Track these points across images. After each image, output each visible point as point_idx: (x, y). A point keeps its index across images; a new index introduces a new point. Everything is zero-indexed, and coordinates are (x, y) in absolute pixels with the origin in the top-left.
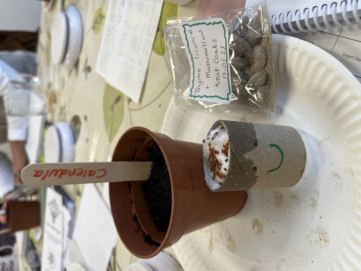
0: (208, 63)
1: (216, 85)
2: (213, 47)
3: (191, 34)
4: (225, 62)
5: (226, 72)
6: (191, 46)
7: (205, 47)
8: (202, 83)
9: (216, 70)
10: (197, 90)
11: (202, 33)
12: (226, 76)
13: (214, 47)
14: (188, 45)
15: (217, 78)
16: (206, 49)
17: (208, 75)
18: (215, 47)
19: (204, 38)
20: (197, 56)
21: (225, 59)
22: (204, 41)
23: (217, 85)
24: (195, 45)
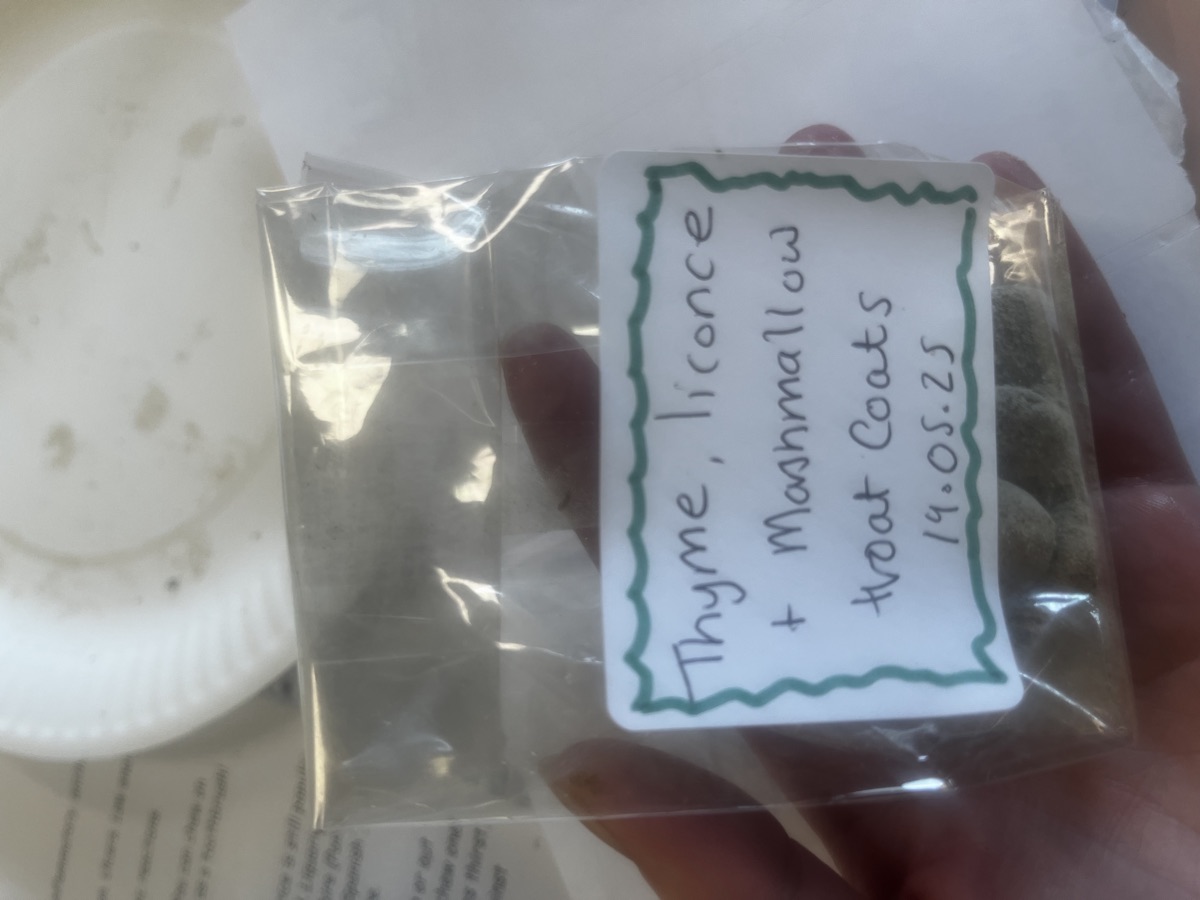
0: (790, 447)
1: (865, 595)
2: (857, 345)
3: (700, 238)
4: (957, 442)
5: (960, 498)
6: (668, 324)
7: (789, 343)
8: (727, 594)
9: (866, 495)
10: (688, 652)
11: (791, 244)
12: (954, 524)
13: (867, 345)
14: (636, 320)
15: (877, 549)
16: (793, 356)
17: (788, 531)
18: (877, 346)
19: (794, 281)
20: (701, 404)
21: (958, 417)
22: (790, 301)
23: (877, 593)
24: (703, 320)
